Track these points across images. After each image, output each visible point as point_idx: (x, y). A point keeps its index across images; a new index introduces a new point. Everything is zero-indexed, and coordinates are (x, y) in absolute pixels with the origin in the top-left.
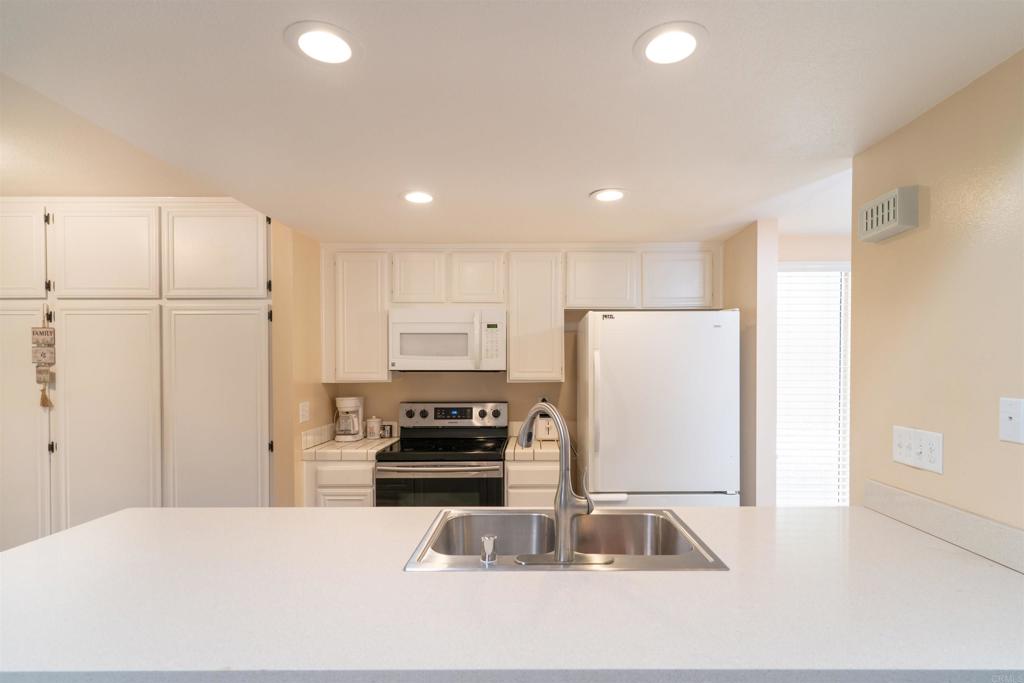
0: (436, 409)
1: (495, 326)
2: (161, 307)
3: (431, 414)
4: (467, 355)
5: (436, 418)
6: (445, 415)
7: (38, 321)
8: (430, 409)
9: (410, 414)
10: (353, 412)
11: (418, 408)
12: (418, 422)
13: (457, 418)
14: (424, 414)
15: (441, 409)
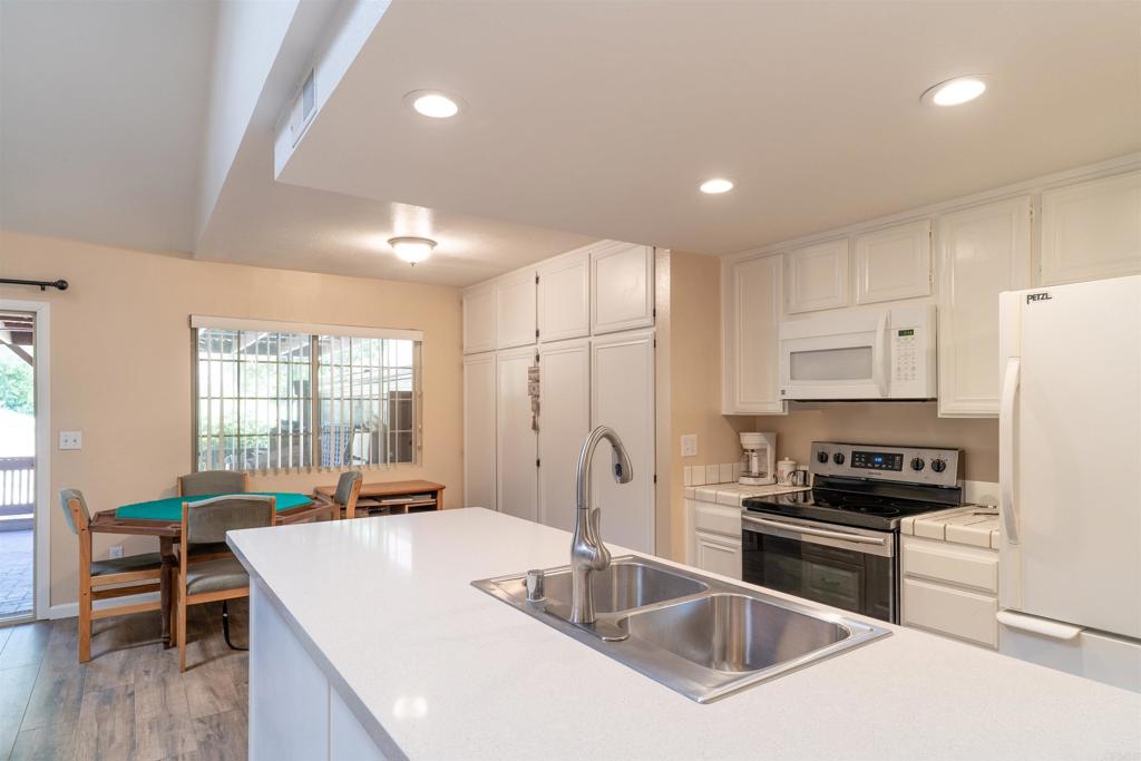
0: (854, 453)
1: (910, 332)
2: (590, 343)
3: (848, 460)
4: (870, 377)
5: (853, 465)
6: (866, 463)
7: (531, 362)
8: (847, 452)
9: (823, 458)
10: (759, 451)
11: (832, 451)
12: (830, 469)
13: (880, 468)
14: (839, 460)
15: (861, 453)
